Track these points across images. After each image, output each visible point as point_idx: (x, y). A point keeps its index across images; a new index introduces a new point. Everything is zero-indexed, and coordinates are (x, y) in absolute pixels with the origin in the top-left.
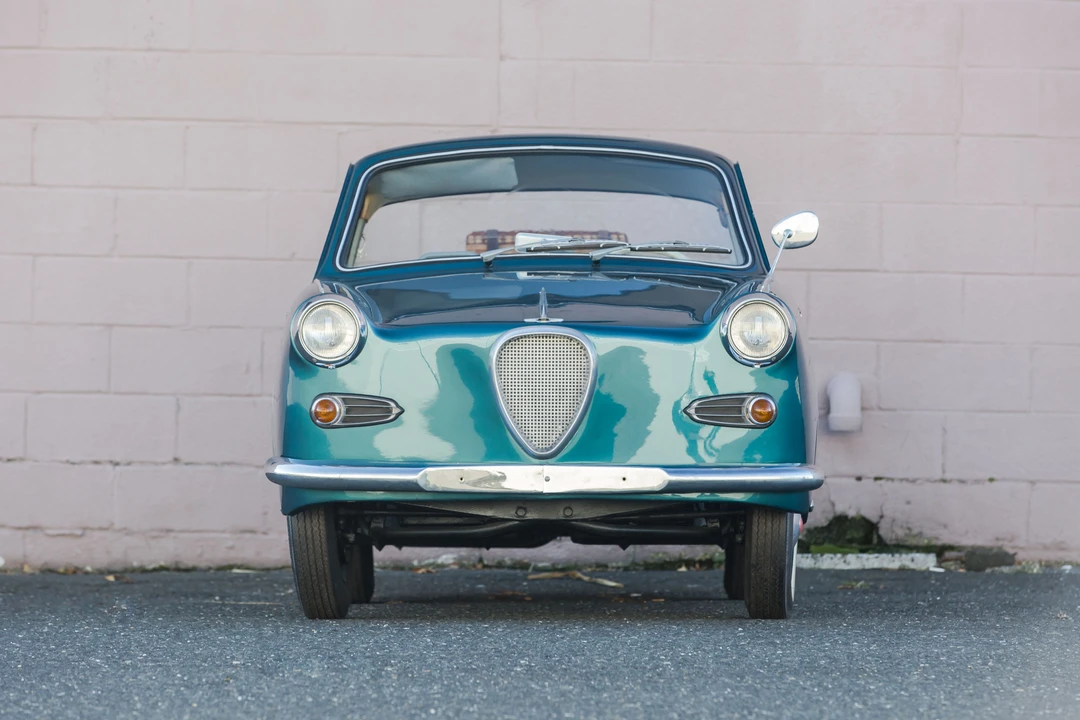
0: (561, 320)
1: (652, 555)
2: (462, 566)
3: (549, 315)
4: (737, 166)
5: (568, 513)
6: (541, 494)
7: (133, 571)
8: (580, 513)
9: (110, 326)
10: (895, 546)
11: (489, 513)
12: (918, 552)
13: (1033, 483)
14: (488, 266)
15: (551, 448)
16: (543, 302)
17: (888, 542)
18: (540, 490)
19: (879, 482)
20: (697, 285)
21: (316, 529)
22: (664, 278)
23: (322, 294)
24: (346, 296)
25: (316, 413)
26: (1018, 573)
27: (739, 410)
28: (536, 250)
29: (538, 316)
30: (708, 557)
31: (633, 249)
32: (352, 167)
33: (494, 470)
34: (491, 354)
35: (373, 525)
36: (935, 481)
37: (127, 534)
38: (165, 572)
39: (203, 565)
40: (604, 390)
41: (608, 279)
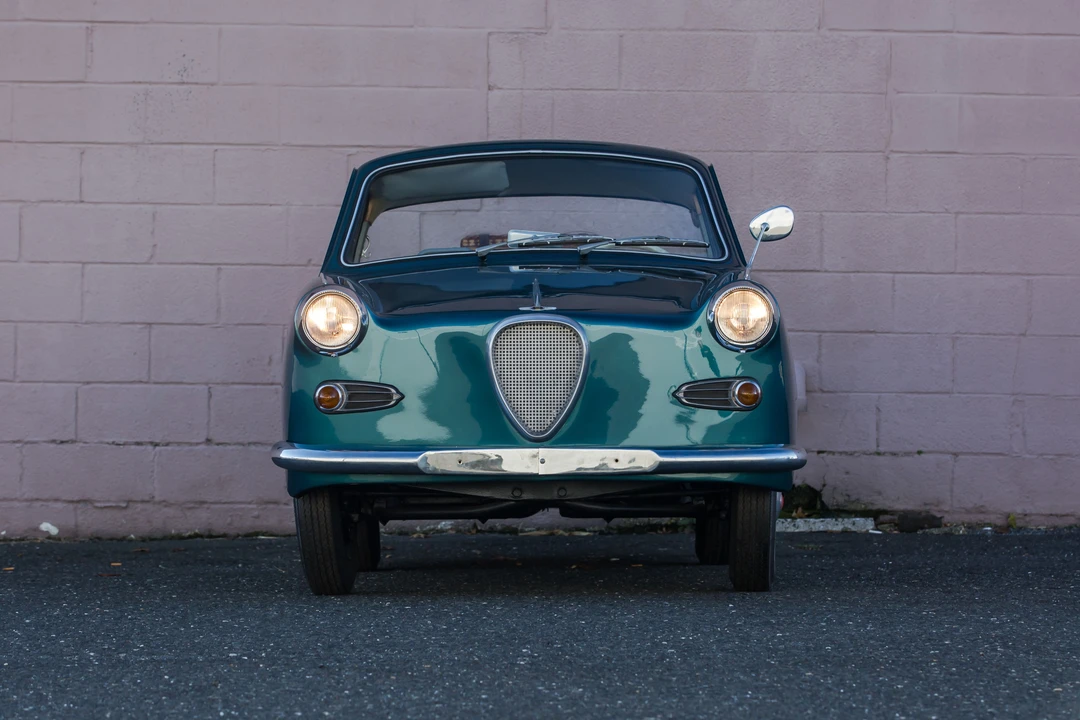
0: (554, 308)
2: (458, 531)
3: (543, 304)
4: (711, 168)
5: (562, 493)
6: (537, 475)
7: (172, 538)
8: (574, 493)
9: (150, 324)
10: (835, 510)
11: (486, 494)
12: (856, 516)
13: (956, 455)
14: (483, 260)
15: (546, 431)
16: (537, 293)
17: (830, 507)
18: (535, 472)
19: (821, 455)
20: (677, 277)
21: (321, 510)
22: (645, 271)
23: (324, 286)
24: (348, 287)
25: (319, 399)
26: (946, 534)
27: (726, 393)
28: (528, 245)
29: (533, 305)
31: (618, 244)
32: (355, 172)
33: (491, 453)
34: (488, 341)
35: (376, 505)
36: (871, 454)
37: (166, 506)
38: (198, 539)
39: (233, 532)
40: (597, 374)
41: (596, 272)
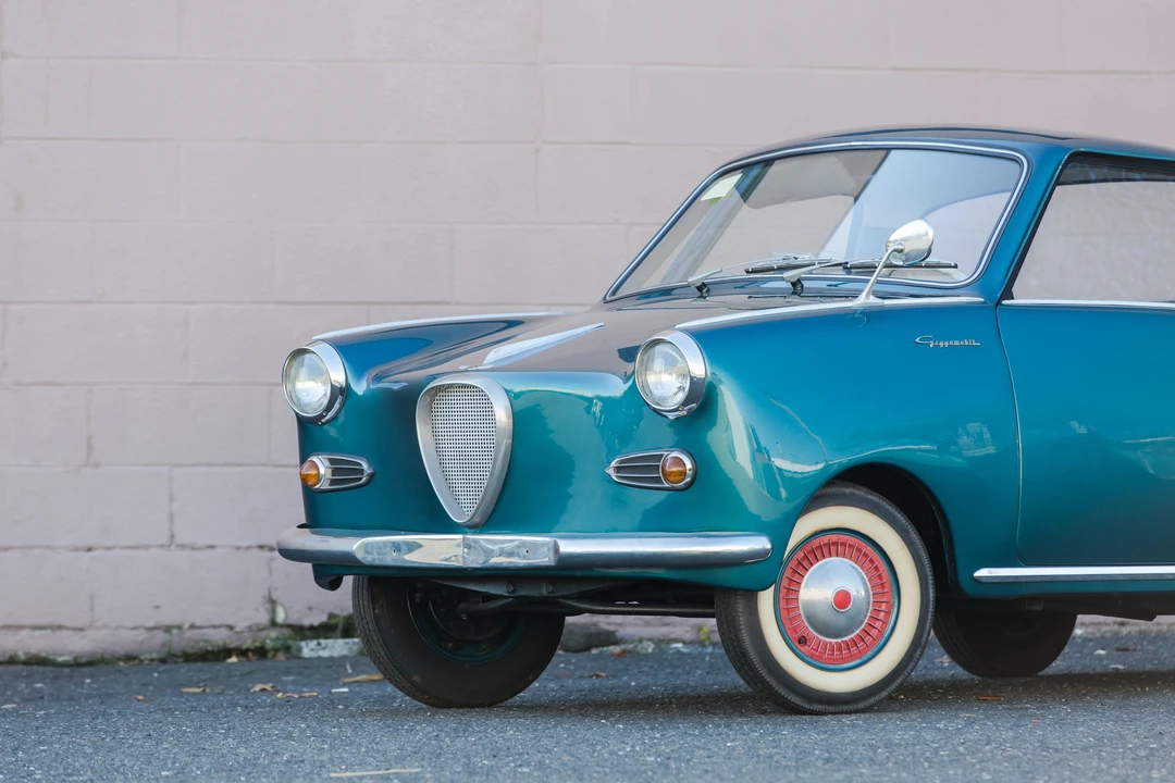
1: (192, 644)
14: (701, 291)
26: (628, 652)
28: (753, 271)
30: (257, 644)
